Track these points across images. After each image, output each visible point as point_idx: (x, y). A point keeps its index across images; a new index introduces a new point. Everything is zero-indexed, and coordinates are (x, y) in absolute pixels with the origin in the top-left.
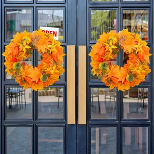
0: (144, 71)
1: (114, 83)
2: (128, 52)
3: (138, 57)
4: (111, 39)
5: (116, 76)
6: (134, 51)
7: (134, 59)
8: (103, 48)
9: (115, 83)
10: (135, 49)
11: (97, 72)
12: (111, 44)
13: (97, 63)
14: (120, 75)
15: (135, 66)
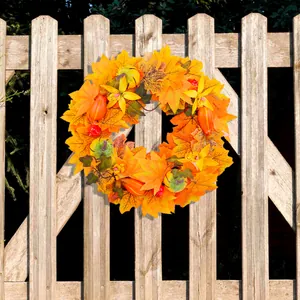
0: (213, 164)
1: (131, 194)
2: (171, 111)
3: (198, 123)
4: (123, 75)
5: (136, 176)
6: (188, 107)
7: (187, 129)
8: (100, 98)
9: (135, 196)
10: (189, 102)
11: (86, 165)
12: (123, 87)
13: (86, 140)
14: (148, 173)
15: (189, 149)
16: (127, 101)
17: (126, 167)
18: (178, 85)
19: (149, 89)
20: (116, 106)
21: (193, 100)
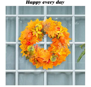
2: (52, 37)
3: (60, 41)
4: (37, 26)
5: (41, 57)
6: (57, 36)
8: (30, 33)
9: (41, 63)
11: (26, 54)
12: (37, 30)
13: (26, 46)
14: (45, 56)
15: (57, 49)
16: (38, 34)
17: (38, 54)
18: (54, 29)
19: (45, 30)
20: (35, 36)
21: (58, 34)
